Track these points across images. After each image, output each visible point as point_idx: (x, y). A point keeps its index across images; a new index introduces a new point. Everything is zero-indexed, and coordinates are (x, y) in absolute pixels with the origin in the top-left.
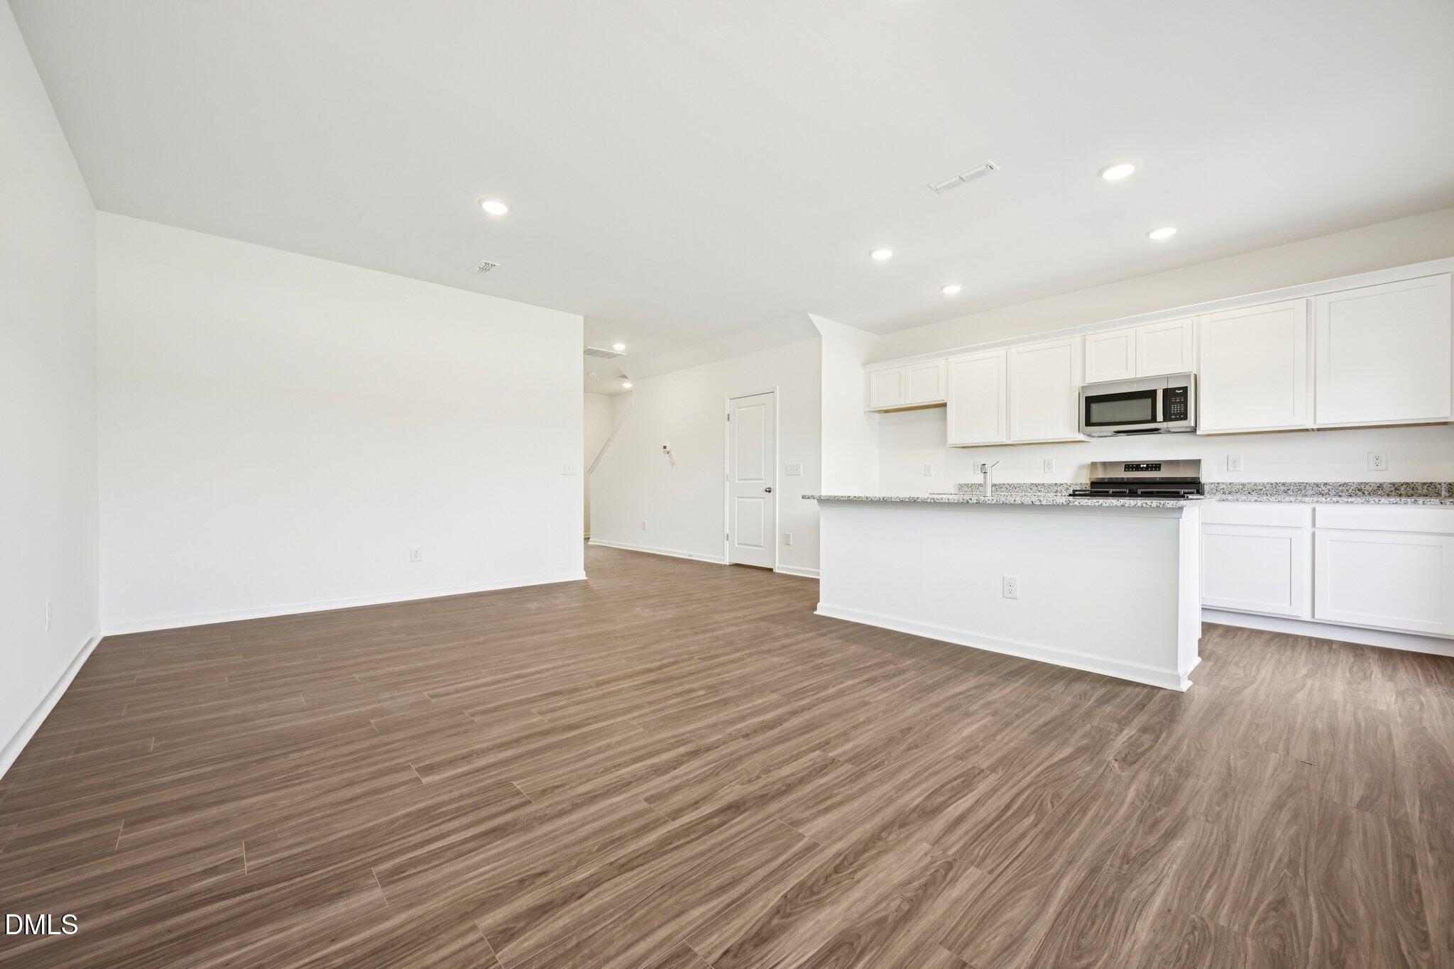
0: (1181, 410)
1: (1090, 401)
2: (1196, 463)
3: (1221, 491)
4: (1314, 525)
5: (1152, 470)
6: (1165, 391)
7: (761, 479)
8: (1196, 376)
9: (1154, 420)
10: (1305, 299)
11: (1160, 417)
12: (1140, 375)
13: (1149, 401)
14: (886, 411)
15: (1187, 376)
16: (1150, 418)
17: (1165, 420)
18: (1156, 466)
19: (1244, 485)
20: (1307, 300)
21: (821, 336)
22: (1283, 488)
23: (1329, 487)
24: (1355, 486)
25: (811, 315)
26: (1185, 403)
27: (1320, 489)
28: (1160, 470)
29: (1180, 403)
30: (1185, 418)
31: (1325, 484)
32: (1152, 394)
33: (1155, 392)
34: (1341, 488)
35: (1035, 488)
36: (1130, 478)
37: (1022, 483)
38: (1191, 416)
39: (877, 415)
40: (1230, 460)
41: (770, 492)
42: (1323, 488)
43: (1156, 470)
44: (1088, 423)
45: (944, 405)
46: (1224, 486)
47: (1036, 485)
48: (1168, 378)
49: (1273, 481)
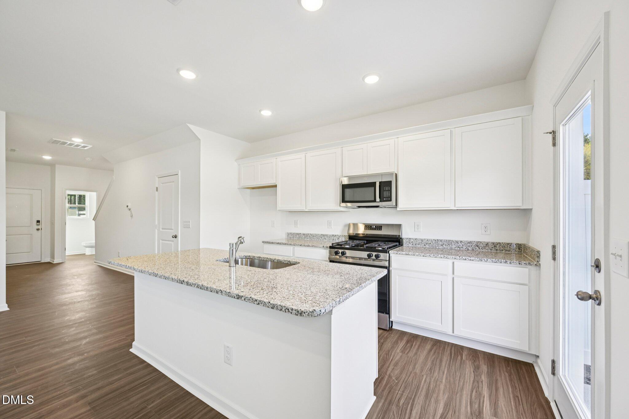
0: (388, 195)
1: (344, 187)
2: (399, 226)
3: (412, 243)
4: (453, 273)
5: (378, 230)
6: (380, 183)
7: (172, 229)
8: (396, 175)
9: (375, 201)
10: (449, 130)
11: (378, 199)
12: (370, 173)
13: (373, 188)
14: (253, 188)
15: (391, 174)
16: (373, 200)
17: (381, 201)
18: (379, 227)
19: (422, 240)
20: (451, 130)
21: (200, 140)
22: (441, 243)
23: (463, 244)
24: (475, 244)
25: (188, 125)
26: (390, 191)
27: (458, 245)
28: (381, 230)
29: (388, 190)
30: (391, 200)
31: (461, 242)
32: (373, 184)
33: (375, 183)
34: (468, 245)
35: (323, 237)
36: (368, 234)
37: (317, 233)
38: (393, 200)
39: (249, 190)
40: (416, 224)
41: (176, 237)
42: (460, 244)
43: (379, 230)
44: (344, 201)
45: (276, 186)
46: (413, 240)
47: (324, 235)
48: (382, 175)
49: (436, 238)
